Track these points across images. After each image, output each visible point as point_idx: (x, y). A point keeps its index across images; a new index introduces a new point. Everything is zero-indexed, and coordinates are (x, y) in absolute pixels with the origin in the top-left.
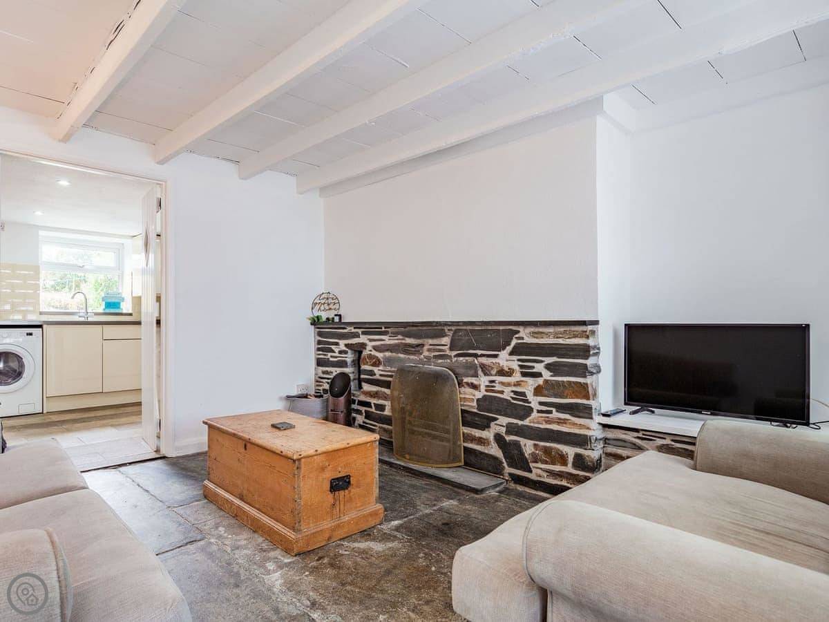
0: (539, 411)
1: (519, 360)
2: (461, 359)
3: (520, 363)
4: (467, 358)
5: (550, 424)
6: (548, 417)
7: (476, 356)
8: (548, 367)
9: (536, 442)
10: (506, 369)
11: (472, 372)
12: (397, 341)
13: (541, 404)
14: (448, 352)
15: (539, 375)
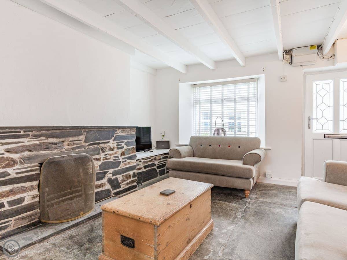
0: (123, 162)
1: (117, 143)
2: (91, 146)
3: (117, 144)
4: (94, 146)
5: (126, 165)
6: (125, 163)
7: (99, 144)
8: (126, 144)
9: (123, 175)
10: (112, 147)
11: (97, 152)
12: (38, 142)
13: (123, 159)
14: (83, 144)
15: (123, 147)
